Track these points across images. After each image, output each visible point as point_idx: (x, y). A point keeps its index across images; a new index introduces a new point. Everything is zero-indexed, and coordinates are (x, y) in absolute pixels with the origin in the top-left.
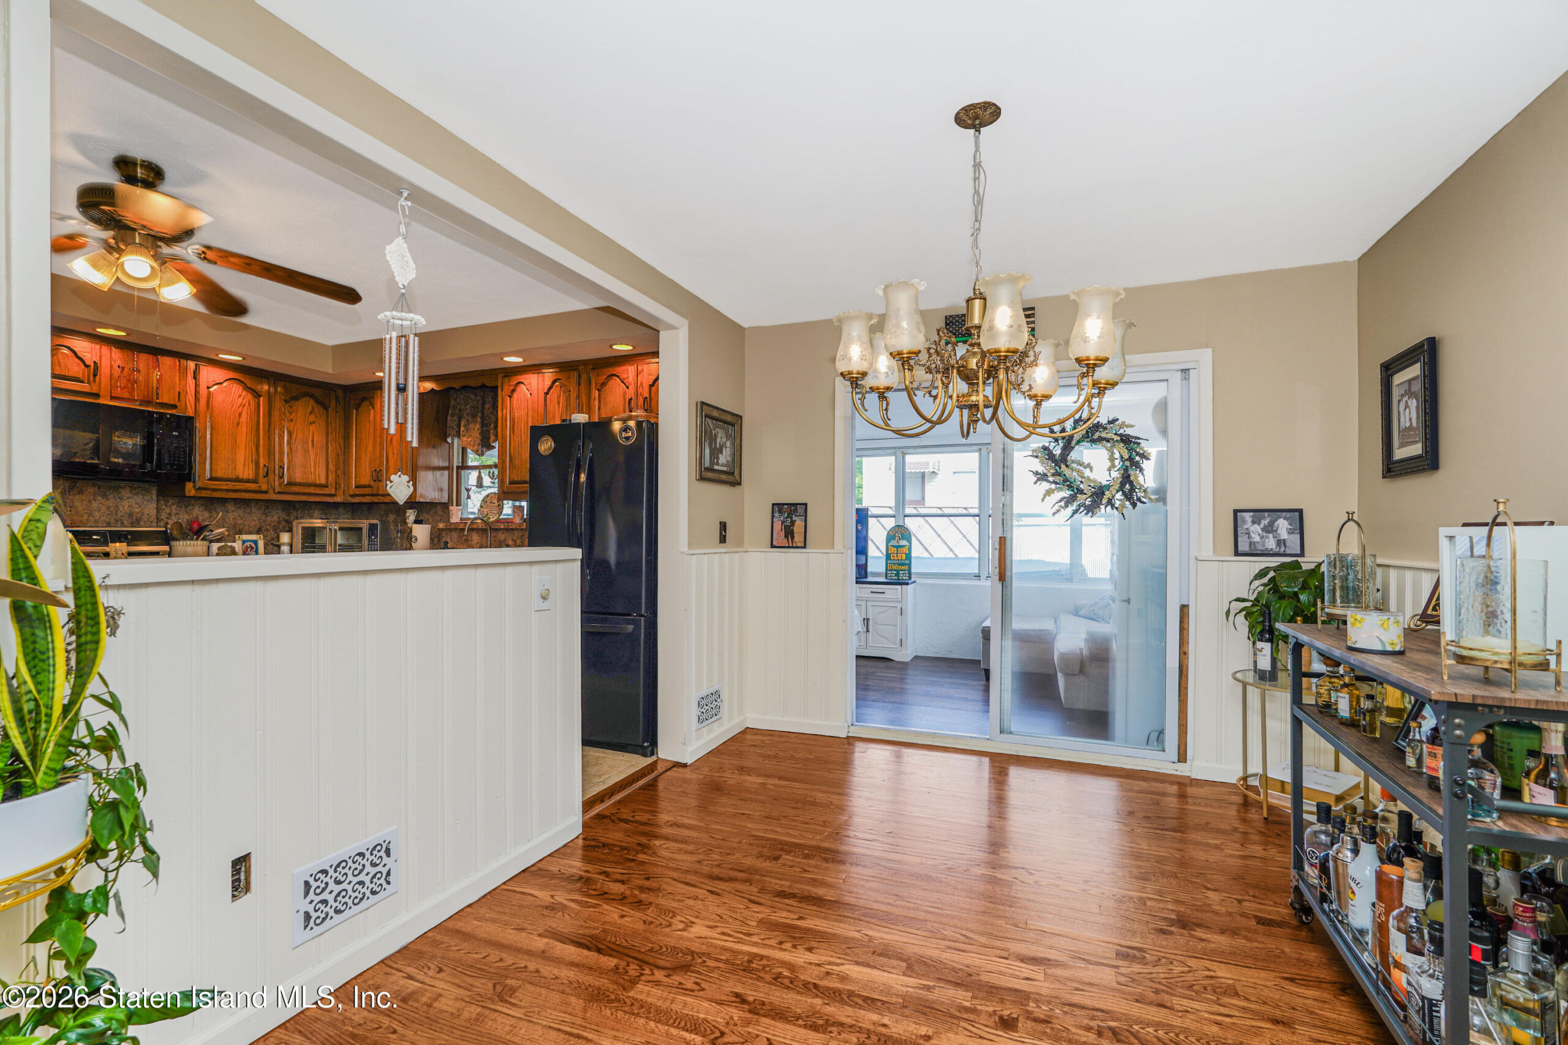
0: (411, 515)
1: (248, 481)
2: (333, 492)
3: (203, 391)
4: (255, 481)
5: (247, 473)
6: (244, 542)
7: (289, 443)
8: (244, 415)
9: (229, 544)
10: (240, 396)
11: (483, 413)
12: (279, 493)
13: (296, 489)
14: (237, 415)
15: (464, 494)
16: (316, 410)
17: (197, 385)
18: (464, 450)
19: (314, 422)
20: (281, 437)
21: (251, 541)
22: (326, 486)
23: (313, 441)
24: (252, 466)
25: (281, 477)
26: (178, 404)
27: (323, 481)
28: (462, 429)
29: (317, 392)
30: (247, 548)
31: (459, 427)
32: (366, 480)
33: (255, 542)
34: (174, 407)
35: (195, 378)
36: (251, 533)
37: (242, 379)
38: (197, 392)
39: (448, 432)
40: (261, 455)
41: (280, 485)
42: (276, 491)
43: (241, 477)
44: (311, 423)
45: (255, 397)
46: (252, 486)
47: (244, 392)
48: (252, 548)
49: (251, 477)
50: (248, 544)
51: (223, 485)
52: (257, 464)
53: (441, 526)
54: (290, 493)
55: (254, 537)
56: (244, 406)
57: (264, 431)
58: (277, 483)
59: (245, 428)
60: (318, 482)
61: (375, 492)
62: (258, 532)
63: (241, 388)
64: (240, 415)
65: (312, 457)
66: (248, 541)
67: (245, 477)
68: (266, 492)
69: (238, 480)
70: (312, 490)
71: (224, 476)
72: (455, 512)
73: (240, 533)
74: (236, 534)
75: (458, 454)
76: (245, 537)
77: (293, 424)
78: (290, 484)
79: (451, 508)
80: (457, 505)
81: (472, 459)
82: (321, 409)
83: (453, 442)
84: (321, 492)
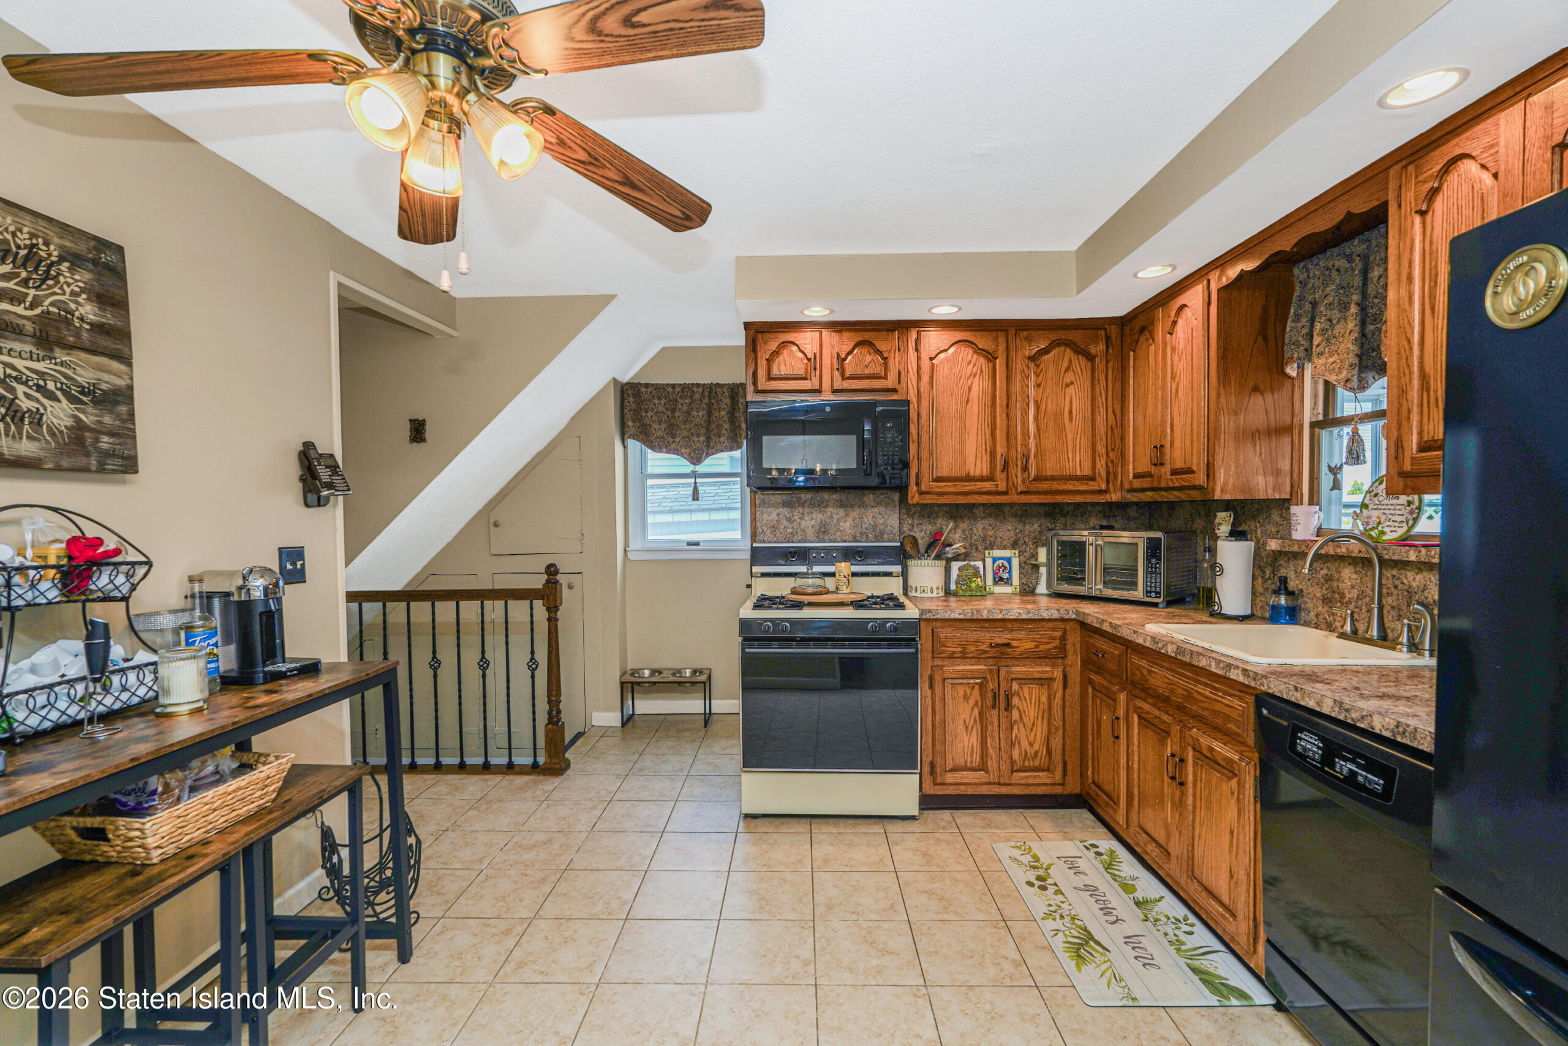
0: (1224, 523)
1: (982, 479)
2: (1103, 487)
3: (926, 365)
4: (991, 478)
5: (977, 465)
6: (995, 560)
7: (1036, 419)
8: (975, 388)
9: (972, 563)
10: (970, 363)
11: (1364, 294)
12: (1022, 493)
13: (1045, 486)
14: (966, 390)
15: (1326, 479)
16: (1075, 363)
17: (919, 358)
18: (1329, 388)
19: (1072, 383)
20: (1025, 413)
21: (1003, 558)
22: (1092, 479)
23: (1071, 413)
24: (986, 458)
25: (1025, 469)
26: (898, 387)
27: (1088, 472)
28: (1317, 340)
29: (1074, 335)
30: (999, 567)
31: (1310, 336)
32: (1145, 466)
33: (1009, 560)
34: (894, 391)
35: (917, 350)
36: (1005, 548)
37: (972, 339)
38: (919, 367)
39: (1287, 355)
40: (998, 440)
41: (1023, 481)
42: (1019, 490)
43: (972, 474)
44: (1067, 386)
45: (989, 360)
46: (988, 486)
47: (975, 356)
48: (1005, 568)
49: (985, 473)
50: (999, 562)
51: (950, 487)
52: (993, 454)
53: (1273, 545)
54: (1039, 493)
55: (1007, 553)
56: (975, 375)
57: (1001, 406)
58: (1020, 480)
59: (976, 407)
60: (1078, 473)
61: (1155, 484)
62: (1014, 545)
63: (971, 352)
64: (970, 388)
65: (1070, 436)
66: (1000, 558)
67: (978, 473)
68: (1005, 493)
69: (968, 479)
70: (1069, 486)
71: (952, 475)
72: (1301, 519)
73: (991, 547)
74: (986, 549)
75: (1315, 396)
76: (997, 553)
77: (1041, 390)
78: (1038, 479)
79: (1294, 509)
80: (1311, 502)
81: (1348, 405)
82: (1083, 361)
83: (1301, 375)
84: (1084, 488)
